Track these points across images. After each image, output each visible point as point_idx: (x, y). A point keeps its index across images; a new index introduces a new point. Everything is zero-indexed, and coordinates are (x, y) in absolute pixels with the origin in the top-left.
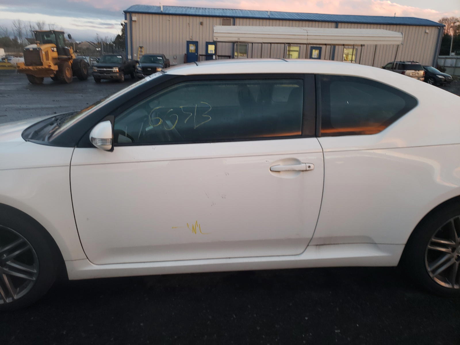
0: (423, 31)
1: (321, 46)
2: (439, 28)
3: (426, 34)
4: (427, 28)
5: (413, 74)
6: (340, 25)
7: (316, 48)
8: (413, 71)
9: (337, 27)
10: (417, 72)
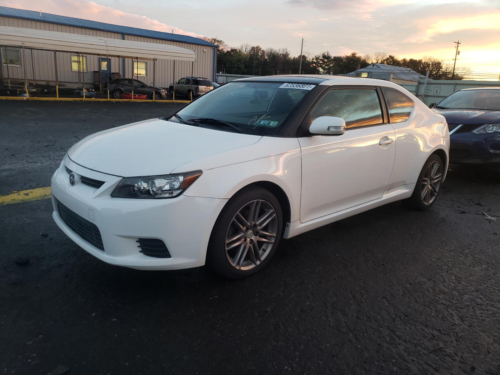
0: (202, 50)
1: (109, 58)
2: (214, 48)
3: (204, 53)
4: (204, 47)
5: (206, 89)
6: (126, 36)
7: (104, 60)
8: (205, 87)
9: (124, 39)
10: (208, 87)
